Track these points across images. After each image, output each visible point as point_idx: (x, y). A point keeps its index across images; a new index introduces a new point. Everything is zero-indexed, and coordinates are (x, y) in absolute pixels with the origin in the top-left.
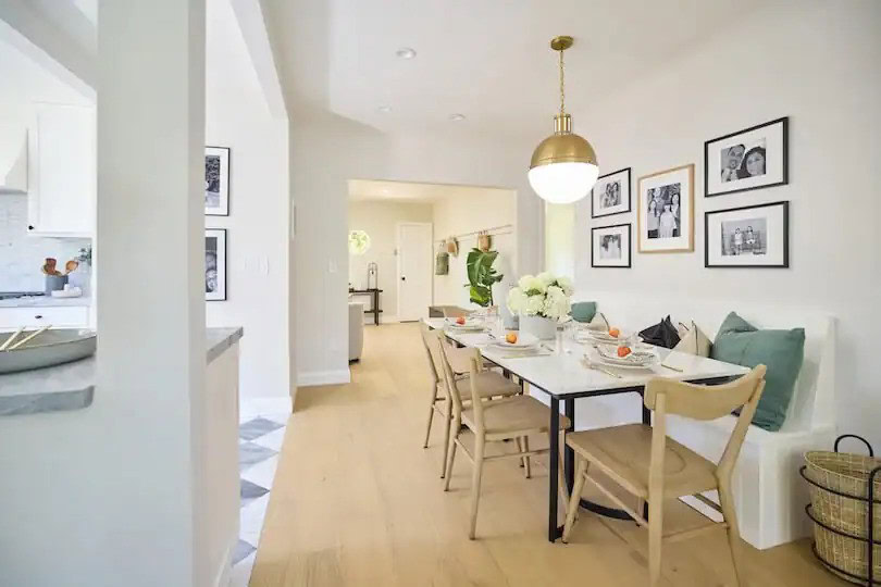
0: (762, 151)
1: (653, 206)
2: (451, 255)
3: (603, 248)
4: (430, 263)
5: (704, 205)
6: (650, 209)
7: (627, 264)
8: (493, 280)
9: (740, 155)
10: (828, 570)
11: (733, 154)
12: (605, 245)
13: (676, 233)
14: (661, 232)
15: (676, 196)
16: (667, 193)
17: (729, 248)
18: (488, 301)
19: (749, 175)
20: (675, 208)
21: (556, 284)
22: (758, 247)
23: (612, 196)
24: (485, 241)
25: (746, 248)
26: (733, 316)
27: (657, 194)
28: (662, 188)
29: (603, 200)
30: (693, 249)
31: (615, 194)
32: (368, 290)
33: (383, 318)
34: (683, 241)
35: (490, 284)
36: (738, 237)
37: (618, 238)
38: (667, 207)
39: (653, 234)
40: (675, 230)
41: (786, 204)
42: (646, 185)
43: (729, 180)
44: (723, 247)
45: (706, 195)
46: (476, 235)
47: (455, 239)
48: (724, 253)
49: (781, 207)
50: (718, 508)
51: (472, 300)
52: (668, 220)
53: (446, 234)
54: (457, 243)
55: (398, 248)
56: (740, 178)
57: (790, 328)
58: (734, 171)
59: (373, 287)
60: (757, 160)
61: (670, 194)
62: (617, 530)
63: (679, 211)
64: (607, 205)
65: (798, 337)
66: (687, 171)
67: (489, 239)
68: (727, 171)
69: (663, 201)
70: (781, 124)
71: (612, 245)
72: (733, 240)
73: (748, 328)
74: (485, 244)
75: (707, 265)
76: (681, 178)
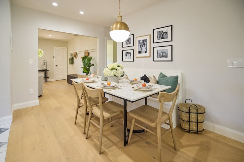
0: (166, 33)
1: (140, 45)
2: (74, 58)
3: (126, 56)
4: (66, 61)
5: (153, 45)
6: (139, 46)
7: (133, 60)
8: (91, 65)
9: (162, 33)
10: (184, 130)
11: (160, 33)
12: (126, 55)
13: (146, 52)
14: (142, 52)
15: (146, 43)
16: (144, 41)
17: (159, 56)
18: (89, 72)
19: (164, 39)
20: (146, 46)
21: (119, 66)
22: (166, 56)
23: (128, 42)
24: (87, 53)
25: (163, 56)
26: (161, 73)
27: (141, 41)
28: (142, 40)
29: (126, 43)
30: (150, 57)
31: (129, 41)
32: (43, 70)
33: (49, 80)
34: (148, 55)
35: (90, 67)
36: (161, 53)
37: (130, 53)
38: (144, 45)
39: (140, 52)
40: (146, 51)
41: (172, 46)
42: (138, 39)
43: (159, 39)
44: (158, 56)
45: (154, 43)
46: (84, 52)
47: (76, 53)
48: (158, 58)
49: (171, 46)
50: (169, 124)
51: (83, 72)
52: (144, 49)
53: (72, 51)
54: (77, 54)
55: (55, 56)
56: (162, 39)
57: (175, 76)
58: (160, 37)
59: (45, 69)
60: (166, 35)
61: (144, 42)
62: (140, 136)
63: (147, 47)
64: (127, 44)
65: (177, 78)
66: (149, 36)
67: (89, 53)
68: (159, 37)
69: (142, 44)
70: (171, 27)
71: (128, 55)
72: (160, 54)
73: (165, 76)
74: (87, 55)
75: (154, 61)
76: (147, 38)
